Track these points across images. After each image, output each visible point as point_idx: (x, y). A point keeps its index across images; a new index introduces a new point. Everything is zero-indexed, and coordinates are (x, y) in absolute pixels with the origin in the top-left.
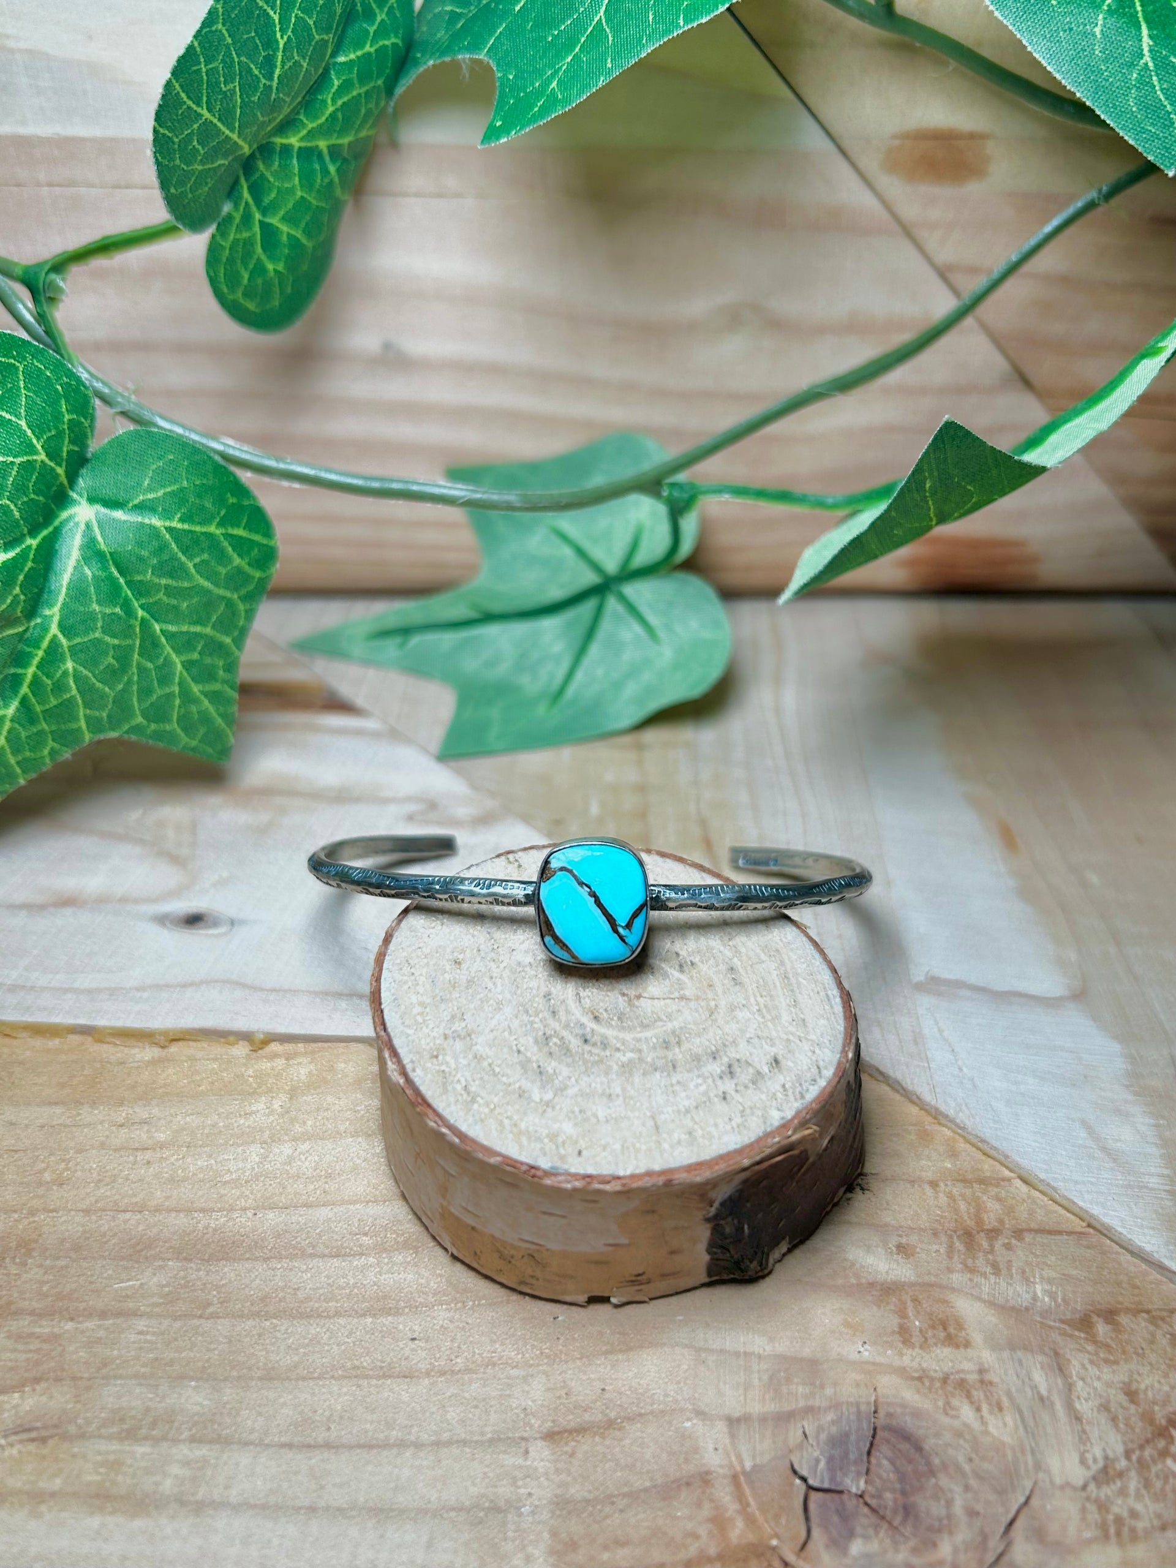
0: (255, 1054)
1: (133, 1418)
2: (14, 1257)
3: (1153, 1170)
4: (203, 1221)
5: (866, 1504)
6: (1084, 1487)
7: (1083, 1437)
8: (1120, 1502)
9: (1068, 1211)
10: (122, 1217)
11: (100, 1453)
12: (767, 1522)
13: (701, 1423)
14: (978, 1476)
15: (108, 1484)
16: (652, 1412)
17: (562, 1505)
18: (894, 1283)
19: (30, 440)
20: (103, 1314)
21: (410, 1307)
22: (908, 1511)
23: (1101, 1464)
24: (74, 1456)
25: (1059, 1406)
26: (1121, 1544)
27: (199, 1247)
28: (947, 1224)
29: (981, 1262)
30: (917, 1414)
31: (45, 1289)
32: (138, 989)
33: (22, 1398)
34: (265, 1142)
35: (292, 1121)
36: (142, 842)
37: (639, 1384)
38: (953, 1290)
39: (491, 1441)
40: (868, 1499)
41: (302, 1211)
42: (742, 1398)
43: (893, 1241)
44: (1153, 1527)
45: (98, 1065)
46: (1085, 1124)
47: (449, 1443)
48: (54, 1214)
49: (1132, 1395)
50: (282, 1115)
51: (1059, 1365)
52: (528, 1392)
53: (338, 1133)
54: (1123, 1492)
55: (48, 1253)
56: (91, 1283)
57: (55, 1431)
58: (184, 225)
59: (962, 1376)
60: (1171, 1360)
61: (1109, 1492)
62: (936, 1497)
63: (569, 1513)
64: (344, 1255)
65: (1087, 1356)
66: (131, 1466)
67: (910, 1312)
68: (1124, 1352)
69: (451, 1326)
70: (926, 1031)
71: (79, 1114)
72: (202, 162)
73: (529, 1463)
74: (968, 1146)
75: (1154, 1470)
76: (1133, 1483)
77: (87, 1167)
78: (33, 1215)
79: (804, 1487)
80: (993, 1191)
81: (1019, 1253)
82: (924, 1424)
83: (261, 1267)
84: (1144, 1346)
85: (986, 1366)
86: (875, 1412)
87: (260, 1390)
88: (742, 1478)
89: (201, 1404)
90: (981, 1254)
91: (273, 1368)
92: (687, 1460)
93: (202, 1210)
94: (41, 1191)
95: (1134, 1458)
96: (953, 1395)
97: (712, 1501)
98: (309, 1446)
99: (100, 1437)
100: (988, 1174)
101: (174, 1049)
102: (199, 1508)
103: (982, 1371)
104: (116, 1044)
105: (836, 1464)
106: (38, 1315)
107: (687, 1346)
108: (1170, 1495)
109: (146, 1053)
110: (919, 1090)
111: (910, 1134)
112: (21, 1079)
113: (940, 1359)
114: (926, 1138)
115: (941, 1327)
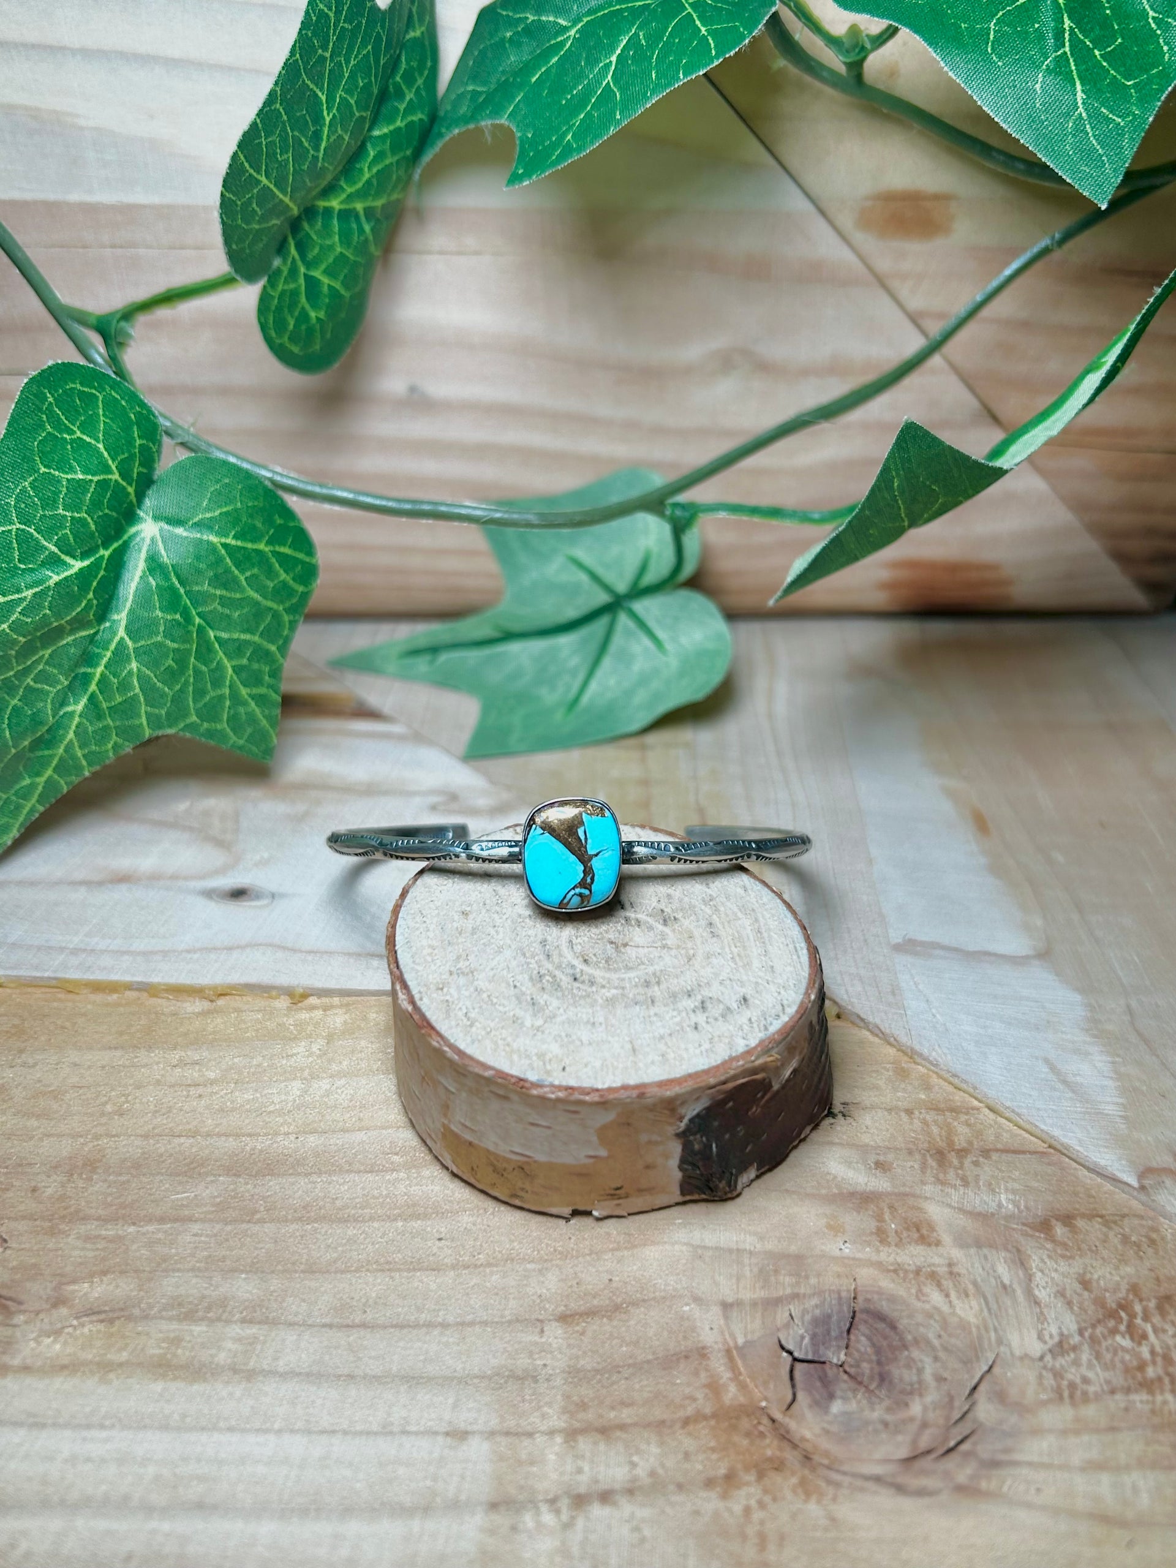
0: (295, 1007)
1: (190, 1303)
2: (81, 1174)
3: (1109, 1099)
4: (250, 1143)
5: (846, 1372)
6: (1041, 1358)
7: (1042, 1318)
8: (1073, 1370)
9: (1032, 1135)
10: (177, 1141)
11: (161, 1331)
12: (756, 1386)
13: (698, 1307)
14: (945, 1349)
15: (169, 1356)
16: (654, 1299)
17: (574, 1374)
18: (872, 1193)
19: (107, 461)
20: (162, 1220)
21: (437, 1213)
22: (883, 1378)
23: (1057, 1339)
24: (139, 1334)
25: (1019, 1292)
26: (1073, 1404)
27: (246, 1165)
28: (920, 1145)
30: (892, 1299)
32: (188, 951)
33: (91, 1287)
34: (306, 1079)
35: (329, 1061)
36: (191, 829)
37: (642, 1275)
38: (927, 1198)
39: (510, 1322)
40: (847, 1368)
41: (340, 1135)
42: (735, 1287)
43: (872, 1158)
44: (1103, 1390)
45: (153, 1016)
46: (1047, 1061)
47: (472, 1324)
48: (116, 1139)
49: (1085, 1284)
50: (319, 1057)
51: (1020, 1261)
52: (543, 1282)
53: (371, 1071)
54: (1076, 1363)
55: (111, 1170)
56: (150, 1195)
57: (122, 1314)
58: (242, 276)
59: (934, 1268)
60: (1122, 1255)
61: (1063, 1362)
62: (908, 1366)
63: (580, 1380)
64: (377, 1171)
65: (1046, 1252)
66: (190, 1341)
67: (887, 1216)
68: (1079, 1249)
69: (474, 1228)
70: (903, 984)
71: (136, 1057)
72: (259, 222)
73: (543, 1340)
74: (942, 1081)
75: (1104, 1344)
76: (1085, 1356)
77: (144, 1100)
78: (98, 1139)
79: (790, 1359)
80: (963, 1118)
81: (986, 1168)
82: (899, 1307)
83: (302, 1181)
84: (1097, 1244)
85: (955, 1260)
86: (855, 1298)
87: (303, 1281)
88: (734, 1352)
89: (250, 1292)
90: (951, 1170)
91: (315, 1263)
92: (685, 1338)
93: (250, 1135)
94: (104, 1120)
95: (1087, 1334)
96: (925, 1284)
97: (707, 1370)
98: (348, 1326)
99: (162, 1318)
100: (959, 1104)
101: (221, 1002)
102: (251, 1375)
104: (168, 999)
105: (819, 1340)
106: (104, 1220)
107: (685, 1244)
108: (1119, 1365)
109: (196, 1006)
110: (896, 1033)
111: (888, 1070)
112: (84, 1028)
113: (913, 1255)
114: (902, 1073)
115: (915, 1230)
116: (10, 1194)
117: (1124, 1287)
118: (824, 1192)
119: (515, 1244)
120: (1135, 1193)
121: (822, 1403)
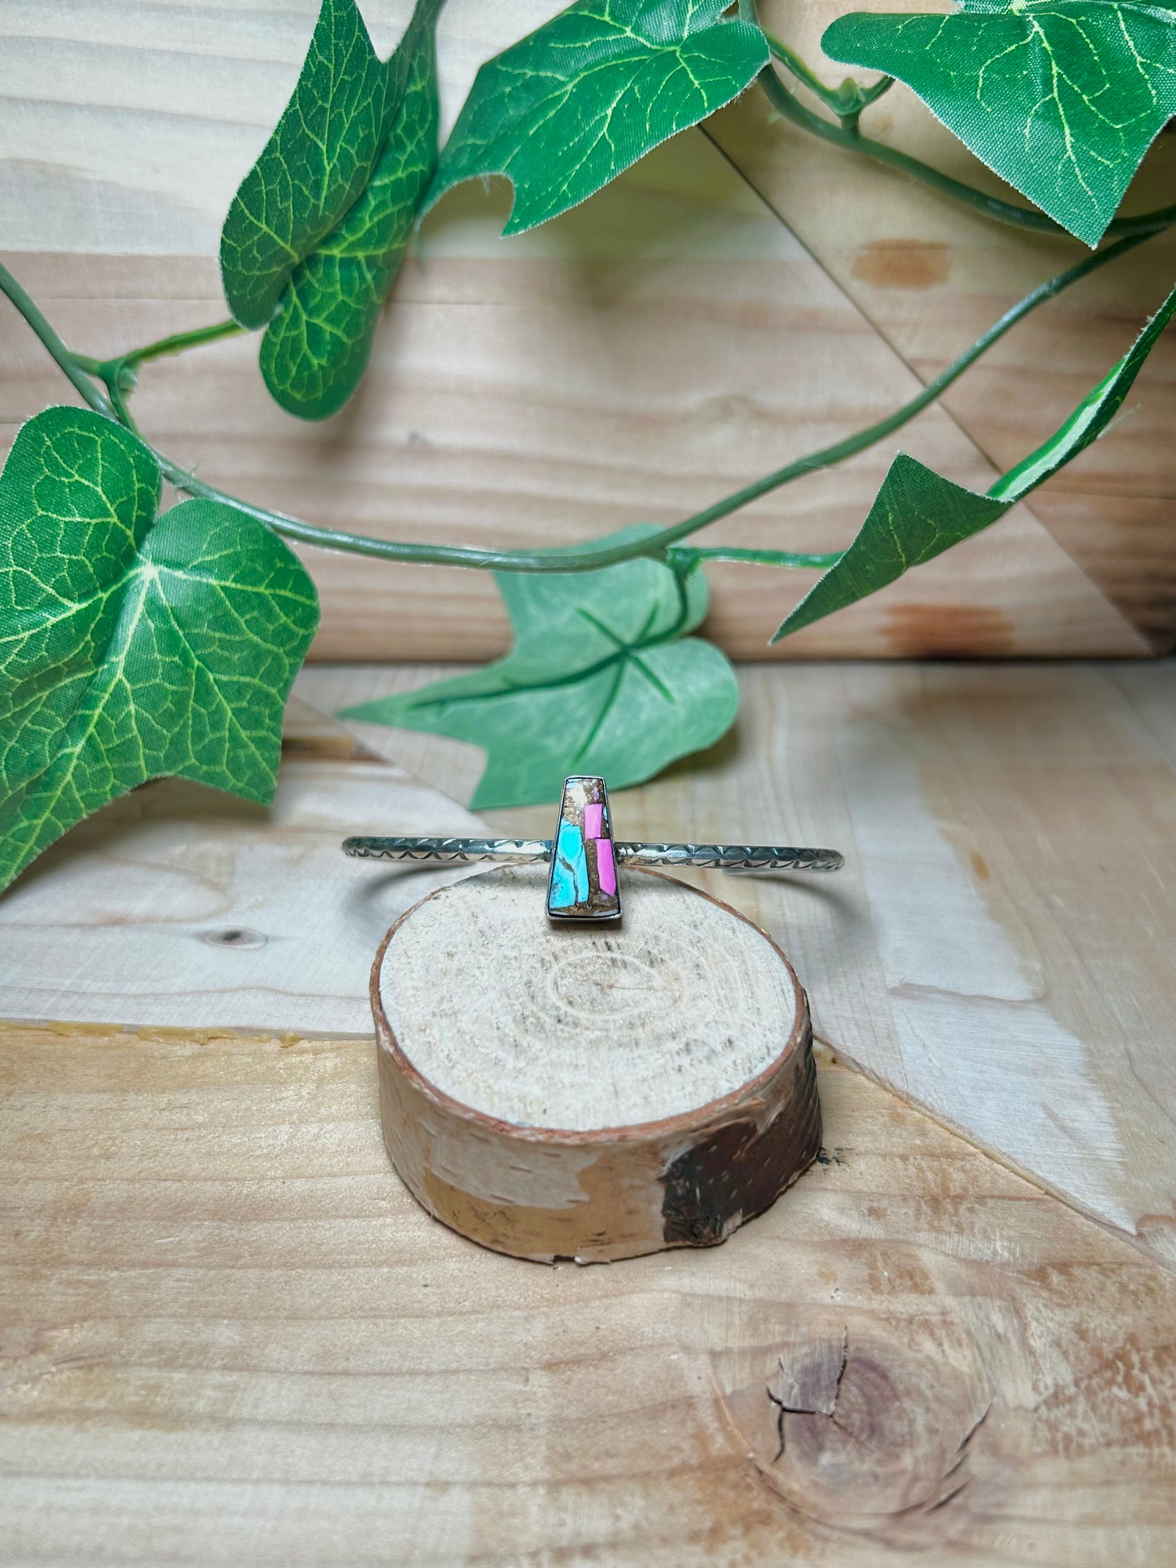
0: (285, 1051)
1: (171, 1349)
2: (65, 1218)
3: (1107, 1145)
4: (236, 1189)
5: (835, 1423)
6: (1036, 1410)
7: (1037, 1369)
8: (1069, 1422)
9: (1028, 1181)
10: (162, 1185)
11: (140, 1379)
12: (744, 1437)
13: (686, 1356)
14: (937, 1399)
15: (147, 1404)
16: (641, 1347)
17: (559, 1424)
18: (865, 1240)
19: (105, 505)
20: (145, 1265)
21: (423, 1259)
22: (874, 1429)
23: (1052, 1390)
24: (117, 1381)
25: (1014, 1342)
26: (1068, 1457)
27: (232, 1209)
28: (915, 1192)
29: (946, 1220)
30: (884, 1348)
31: (93, 1244)
32: (180, 994)
33: (71, 1333)
34: (294, 1123)
35: (319, 1105)
36: (184, 872)
37: (630, 1323)
38: (920, 1245)
39: (494, 1370)
40: (836, 1418)
41: (327, 1179)
42: (724, 1335)
43: (866, 1205)
44: (1098, 1444)
45: (143, 1059)
46: (1044, 1106)
47: (456, 1372)
48: (102, 1182)
49: (1082, 1333)
50: (309, 1101)
51: (1015, 1309)
52: (529, 1330)
54: (1072, 1414)
55: (96, 1214)
56: (134, 1239)
57: (101, 1360)
58: (243, 323)
59: (927, 1317)
60: (1119, 1304)
61: (1059, 1415)
62: (899, 1418)
63: (565, 1430)
64: (364, 1217)
65: (1041, 1301)
66: (169, 1389)
67: (880, 1264)
68: (1076, 1298)
69: (460, 1275)
70: (899, 1029)
71: (125, 1100)
72: (260, 269)
73: (528, 1388)
74: (936, 1126)
75: (1101, 1396)
76: (1082, 1407)
77: (132, 1143)
78: (83, 1183)
79: (779, 1409)
80: (959, 1164)
81: (981, 1215)
82: (891, 1357)
83: (287, 1226)
84: (1095, 1292)
85: (949, 1309)
86: (846, 1347)
87: (285, 1327)
88: (722, 1402)
89: (232, 1339)
90: (946, 1217)
91: (298, 1309)
92: (672, 1387)
93: (236, 1179)
94: (90, 1163)
95: (1083, 1385)
96: (917, 1333)
97: (694, 1420)
98: (329, 1374)
99: (142, 1365)
100: (954, 1150)
101: (211, 1045)
102: (230, 1424)
103: (944, 1313)
104: (159, 1042)
105: (808, 1389)
106: (87, 1265)
107: (676, 1292)
108: (1115, 1417)
109: (187, 1049)
110: (892, 1078)
111: (883, 1116)
112: (73, 1071)
113: (906, 1303)
114: (897, 1119)
115: (908, 1278)
117: (1121, 1337)
118: (816, 1238)
119: (502, 1291)
120: (1133, 1241)
121: (811, 1455)
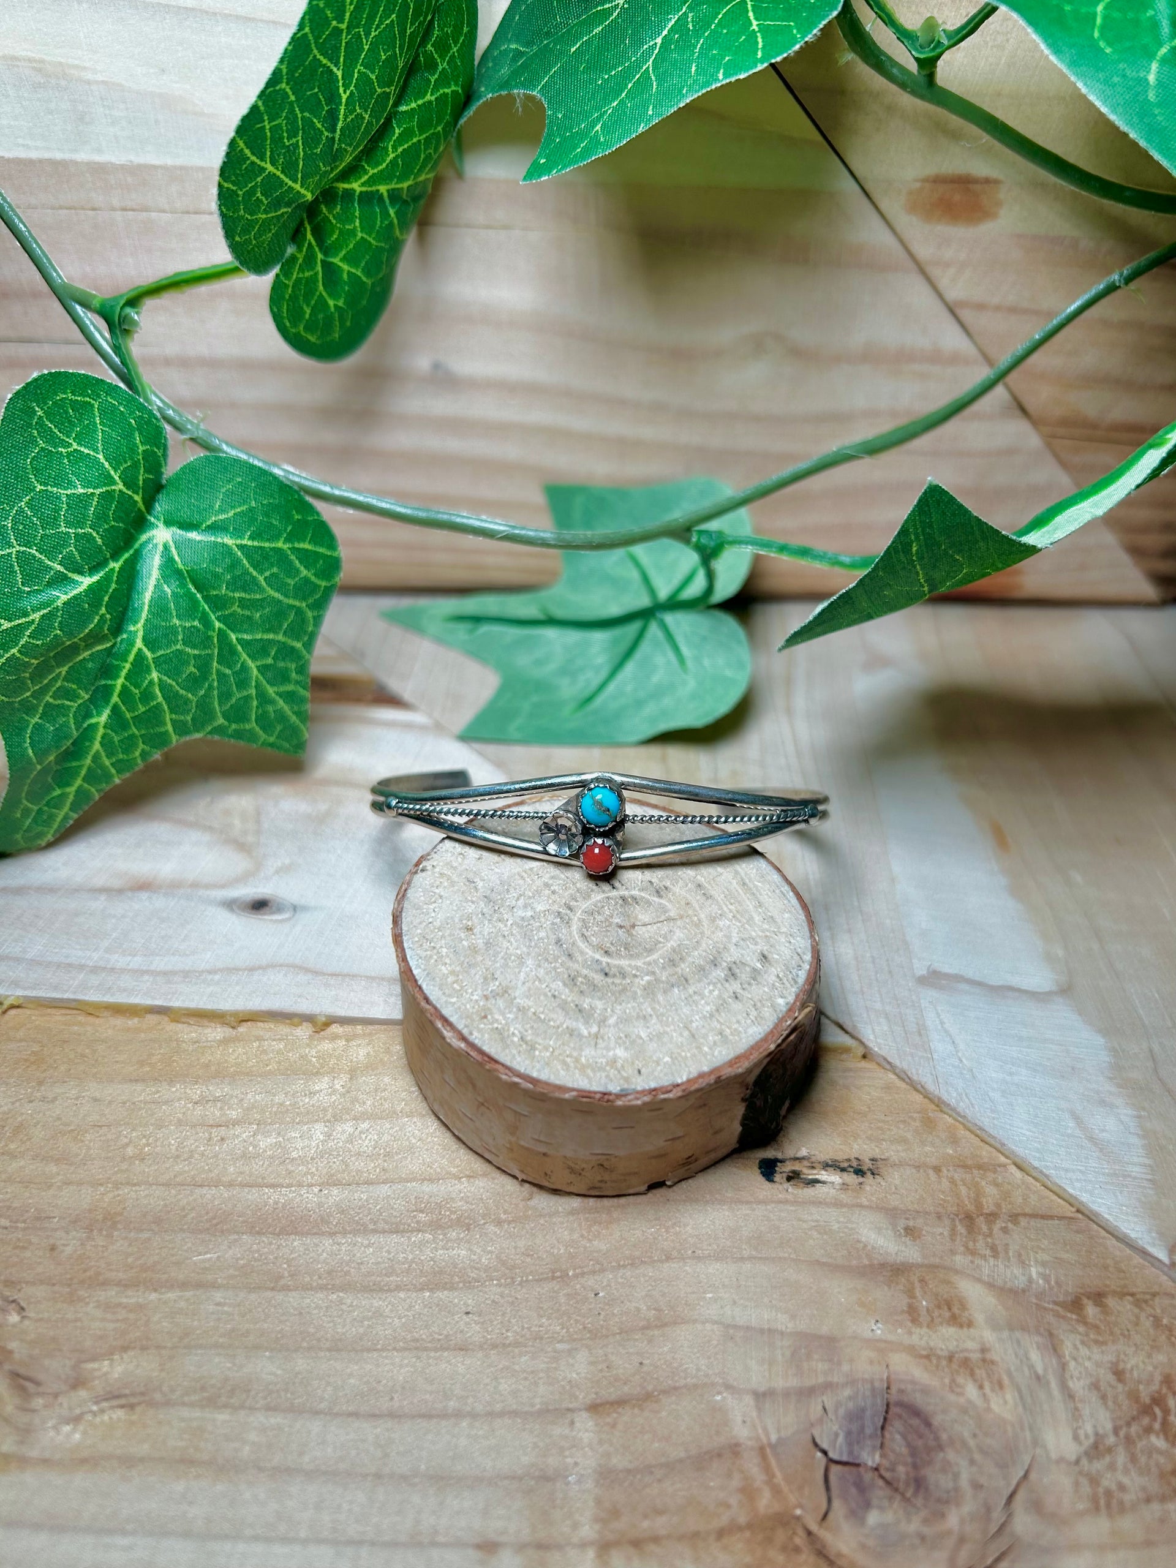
0: (317, 1035)
1: (213, 1386)
2: (101, 1230)
3: (1136, 1159)
4: (273, 1196)
5: (882, 1477)
6: (1077, 1462)
7: (1076, 1415)
8: (1109, 1476)
9: (1059, 1197)
10: (198, 1191)
11: (183, 1420)
12: (791, 1492)
13: (730, 1397)
14: (982, 1451)
15: (191, 1450)
16: (685, 1386)
17: (606, 1476)
18: (903, 1264)
19: (108, 472)
20: (184, 1285)
21: (464, 1282)
22: (919, 1483)
23: (1092, 1440)
24: (160, 1423)
25: (1054, 1385)
26: (1110, 1516)
27: (270, 1221)
28: (949, 1209)
29: (980, 1244)
30: (926, 1391)
31: (130, 1260)
32: (210, 972)
33: (111, 1365)
34: (329, 1121)
35: (355, 1100)
36: (210, 829)
37: (673, 1358)
38: (957, 1272)
39: (540, 1413)
40: (883, 1472)
41: (364, 1188)
42: (767, 1374)
43: (902, 1223)
44: (1139, 1499)
45: (174, 1044)
46: (1073, 1114)
47: (502, 1414)
48: (137, 1188)
49: (1119, 1374)
50: (343, 1095)
51: (1053, 1346)
52: (573, 1365)
53: (395, 1112)
54: (1112, 1467)
55: (132, 1226)
56: (173, 1255)
57: (142, 1399)
58: (247, 267)
59: (966, 1354)
60: (1154, 1341)
61: (1099, 1466)
62: (944, 1470)
63: (612, 1482)
64: (403, 1231)
65: (1079, 1337)
66: (212, 1433)
67: (918, 1292)
68: (1112, 1333)
69: (502, 1301)
70: (929, 1023)
71: (158, 1092)
72: (266, 212)
73: (574, 1433)
74: (968, 1133)
75: (1140, 1445)
76: (1121, 1458)
77: (166, 1142)
78: (118, 1189)
79: (824, 1460)
80: (991, 1176)
81: (1016, 1236)
82: (932, 1400)
83: (327, 1242)
84: (1129, 1327)
85: (987, 1345)
86: (888, 1388)
87: (329, 1360)
88: (768, 1450)
89: (274, 1374)
90: (981, 1237)
91: (340, 1340)
92: (718, 1433)
94: (124, 1166)
95: (1122, 1433)
96: (958, 1373)
97: (741, 1471)
98: (374, 1416)
99: (184, 1404)
100: (986, 1160)
101: (242, 1029)
102: (275, 1473)
103: (984, 1350)
104: (189, 1024)
105: (854, 1438)
106: (124, 1285)
107: (715, 1322)
108: (1154, 1469)
109: (216, 1033)
110: (924, 1080)
111: (915, 1120)
112: (104, 1057)
113: (946, 1338)
114: (929, 1124)
115: (946, 1308)
116: (28, 1254)
117: (1158, 1378)
118: (854, 1262)
119: (544, 1320)
120: (1166, 1269)
121: (857, 1514)
